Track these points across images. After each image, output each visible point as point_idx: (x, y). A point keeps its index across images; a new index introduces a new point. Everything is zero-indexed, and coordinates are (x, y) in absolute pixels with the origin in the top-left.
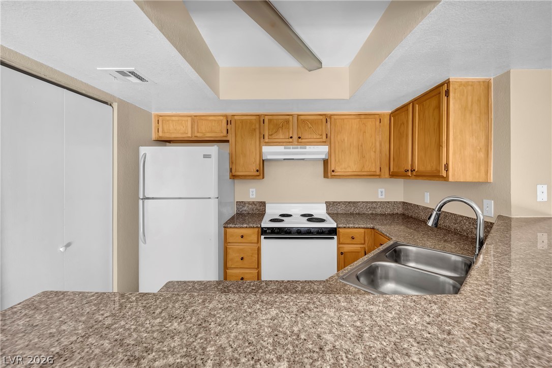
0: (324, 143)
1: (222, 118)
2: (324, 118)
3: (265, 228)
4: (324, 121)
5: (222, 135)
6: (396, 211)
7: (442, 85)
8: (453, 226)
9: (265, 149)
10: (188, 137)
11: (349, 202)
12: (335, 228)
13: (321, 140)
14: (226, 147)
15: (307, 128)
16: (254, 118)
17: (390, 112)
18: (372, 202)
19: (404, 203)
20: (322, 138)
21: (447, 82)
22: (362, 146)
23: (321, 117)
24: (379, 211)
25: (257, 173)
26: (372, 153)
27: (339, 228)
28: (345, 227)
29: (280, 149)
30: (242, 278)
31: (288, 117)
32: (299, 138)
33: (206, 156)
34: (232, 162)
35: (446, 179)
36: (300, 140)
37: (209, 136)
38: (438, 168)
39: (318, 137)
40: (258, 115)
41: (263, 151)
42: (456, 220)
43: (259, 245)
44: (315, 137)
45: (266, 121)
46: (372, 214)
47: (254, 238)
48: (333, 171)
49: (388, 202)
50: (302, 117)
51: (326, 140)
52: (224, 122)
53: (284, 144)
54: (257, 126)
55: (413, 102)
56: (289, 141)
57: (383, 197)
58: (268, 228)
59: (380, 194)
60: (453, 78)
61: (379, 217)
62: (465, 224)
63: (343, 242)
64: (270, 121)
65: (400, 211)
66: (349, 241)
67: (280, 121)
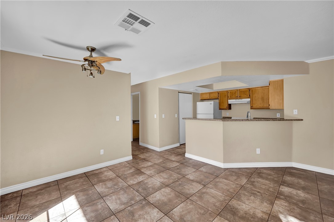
0: (249, 98)
2: (248, 90)
4: (248, 91)
5: (216, 97)
9: (229, 101)
13: (247, 97)
14: (217, 101)
15: (242, 93)
16: (226, 92)
29: (234, 100)
31: (236, 90)
33: (210, 104)
34: (219, 105)
36: (240, 97)
37: (213, 98)
44: (245, 96)
45: (229, 92)
48: (252, 107)
50: (240, 90)
52: (217, 93)
54: (227, 94)
56: (236, 98)
67: (234, 92)
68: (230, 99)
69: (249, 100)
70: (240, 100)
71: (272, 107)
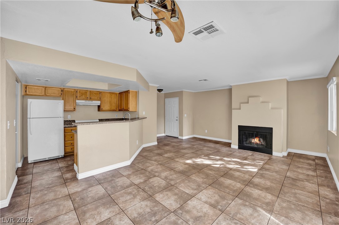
0: (99, 100)
4: (99, 93)
7: (128, 91)
9: (77, 101)
10: (42, 95)
15: (93, 95)
16: (73, 90)
17: (118, 93)
18: (114, 119)
21: (129, 91)
22: (111, 102)
25: (74, 109)
26: (114, 104)
29: (83, 101)
30: (72, 144)
31: (86, 91)
34: (64, 105)
35: (129, 111)
36: (91, 99)
37: (52, 95)
38: (127, 108)
39: (97, 98)
40: (75, 90)
48: (102, 109)
50: (91, 92)
51: (100, 99)
54: (74, 93)
55: (124, 92)
56: (86, 99)
57: (117, 117)
64: (79, 92)
67: (83, 92)
68: (78, 99)
69: (99, 102)
70: (90, 102)
71: (130, 110)
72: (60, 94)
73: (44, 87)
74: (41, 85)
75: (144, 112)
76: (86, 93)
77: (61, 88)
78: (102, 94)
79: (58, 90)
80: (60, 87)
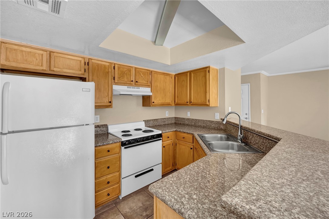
1: (80, 59)
3: (124, 141)
4: (149, 74)
5: (80, 73)
6: (172, 122)
7: (206, 68)
8: (202, 125)
9: (115, 87)
10: (43, 70)
11: (155, 120)
12: (161, 134)
13: (147, 84)
15: (140, 76)
16: (108, 64)
17: (175, 74)
18: (164, 119)
19: (175, 118)
20: (148, 83)
21: (209, 67)
22: (165, 89)
23: (147, 71)
24: (166, 123)
25: (110, 104)
26: (169, 93)
27: (163, 133)
28: (165, 132)
29: (125, 88)
30: (108, 182)
31: (130, 68)
32: (137, 82)
35: (208, 105)
36: (137, 83)
37: (66, 71)
38: (205, 101)
39: (146, 82)
40: (111, 63)
41: (113, 88)
42: (204, 122)
43: (119, 154)
44: (144, 82)
45: (116, 68)
46: (164, 124)
47: (117, 150)
48: (153, 102)
49: (170, 118)
50: (137, 69)
51: (150, 85)
52: (83, 62)
53: (127, 85)
54: (110, 70)
55: (190, 72)
56: (131, 83)
57: (168, 115)
58: (127, 141)
59: (166, 114)
60: (212, 66)
61: (166, 126)
62: (208, 123)
63: (165, 140)
64: (119, 68)
65: (173, 122)
66: (167, 139)
67: (125, 69)
68: (117, 84)
71: (212, 104)
72: (83, 71)
73: (46, 51)
74: (40, 46)
75: (230, 108)
76: (130, 71)
77: (84, 58)
78: (153, 74)
79: (79, 62)
80: (83, 55)
